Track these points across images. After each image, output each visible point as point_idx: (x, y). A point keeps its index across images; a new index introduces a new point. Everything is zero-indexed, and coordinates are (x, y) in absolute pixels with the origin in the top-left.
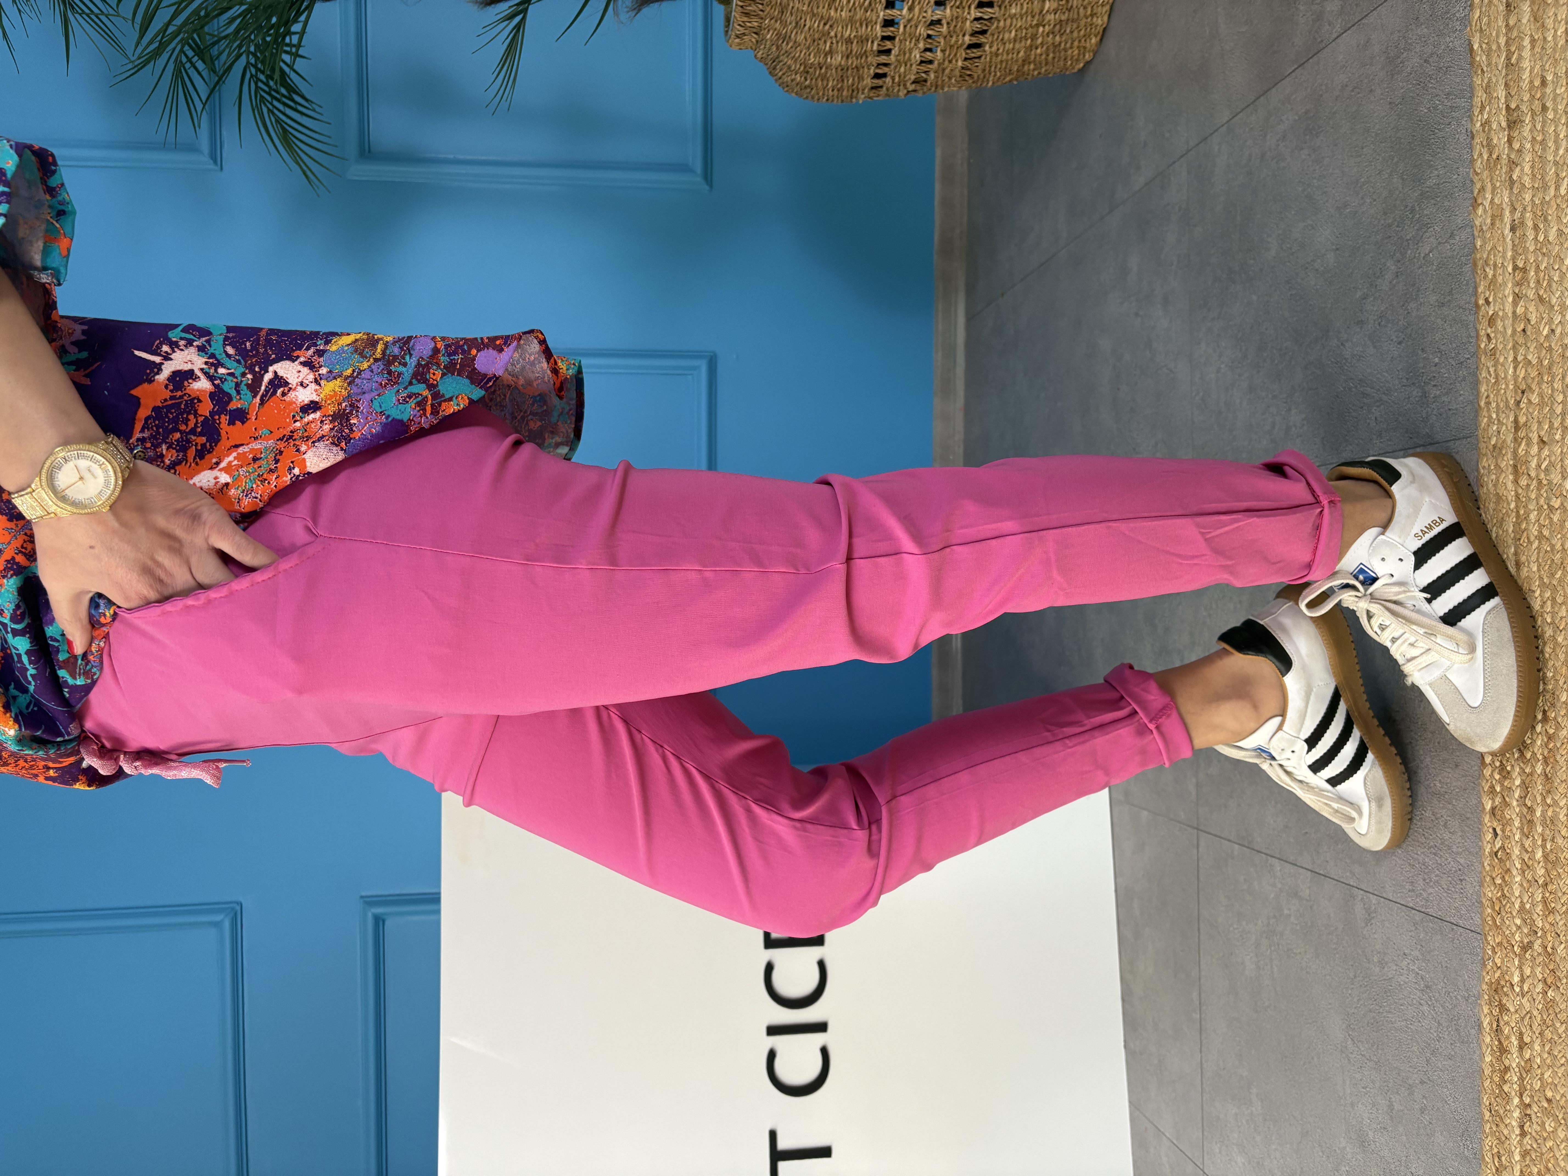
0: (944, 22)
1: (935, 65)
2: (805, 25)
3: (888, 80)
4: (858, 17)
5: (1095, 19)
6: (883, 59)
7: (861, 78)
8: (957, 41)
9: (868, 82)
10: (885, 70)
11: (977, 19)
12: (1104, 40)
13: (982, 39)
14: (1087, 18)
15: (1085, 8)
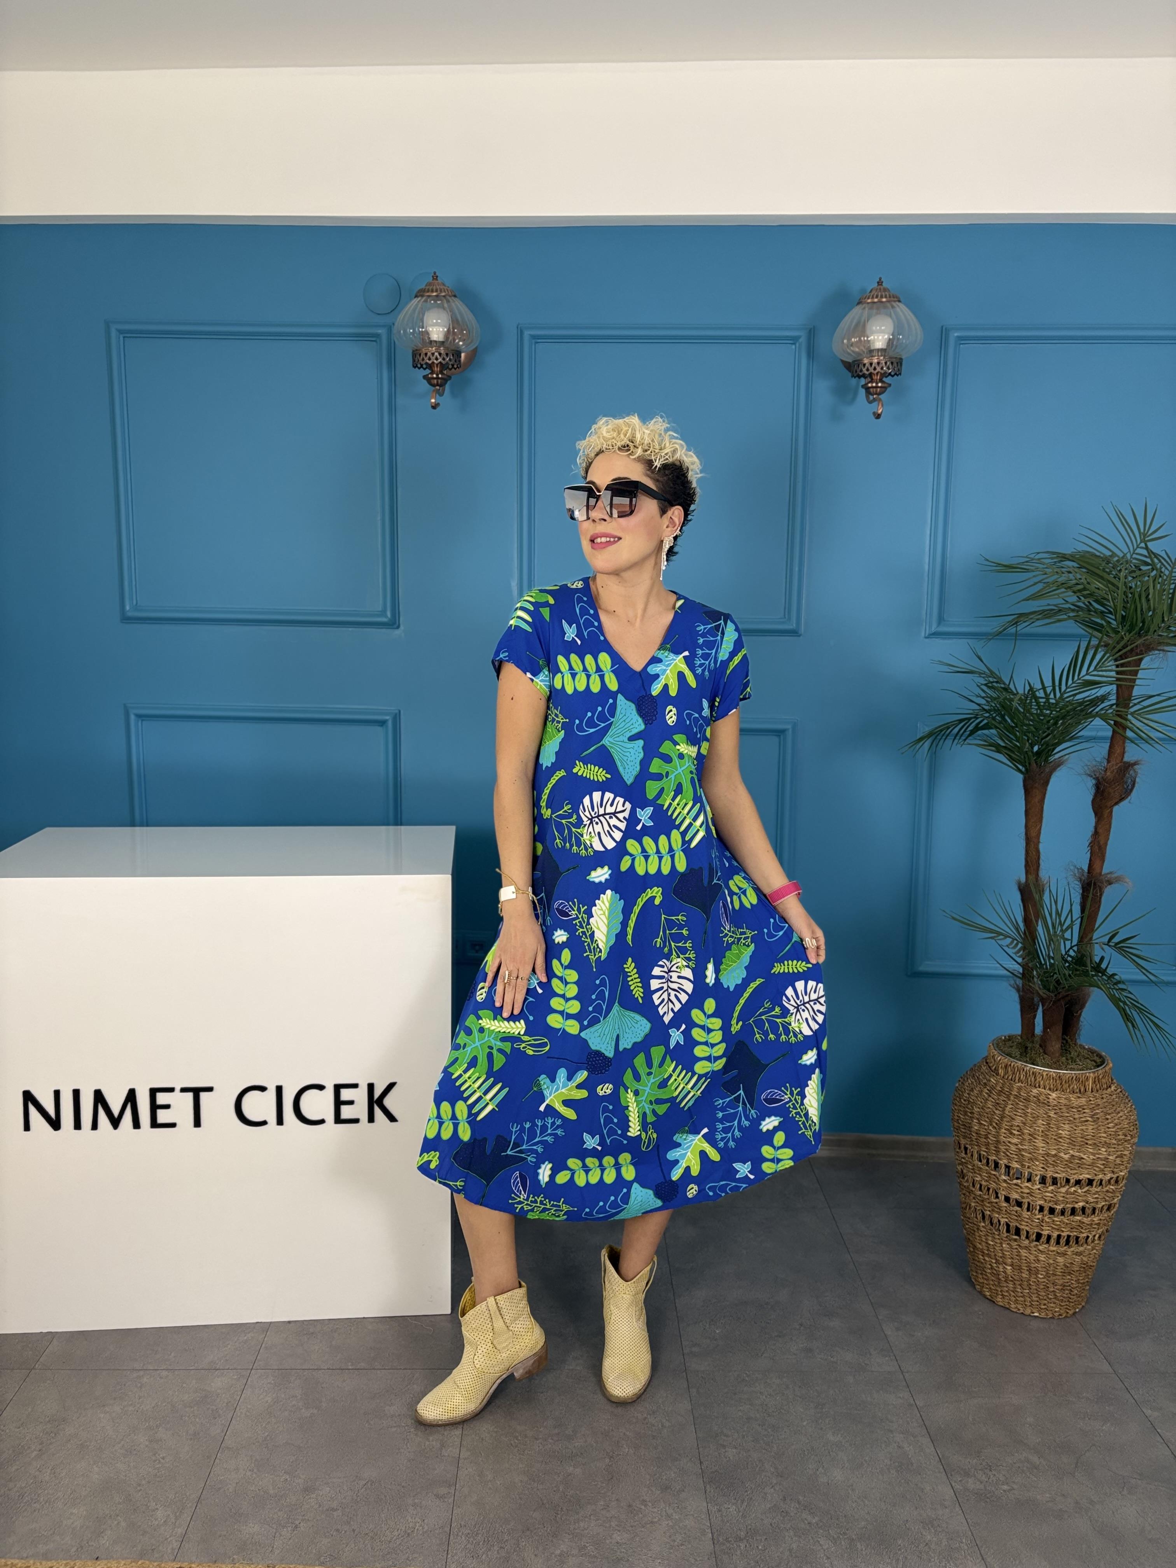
0: (997, 1200)
1: (971, 1188)
2: (997, 1109)
3: (963, 1155)
4: (1000, 1147)
5: (1000, 1297)
6: (976, 1156)
7: (965, 1137)
8: (986, 1207)
9: (963, 1142)
10: (969, 1155)
11: (999, 1221)
12: (987, 1301)
13: (987, 1222)
14: (1001, 1291)
15: (1007, 1291)
